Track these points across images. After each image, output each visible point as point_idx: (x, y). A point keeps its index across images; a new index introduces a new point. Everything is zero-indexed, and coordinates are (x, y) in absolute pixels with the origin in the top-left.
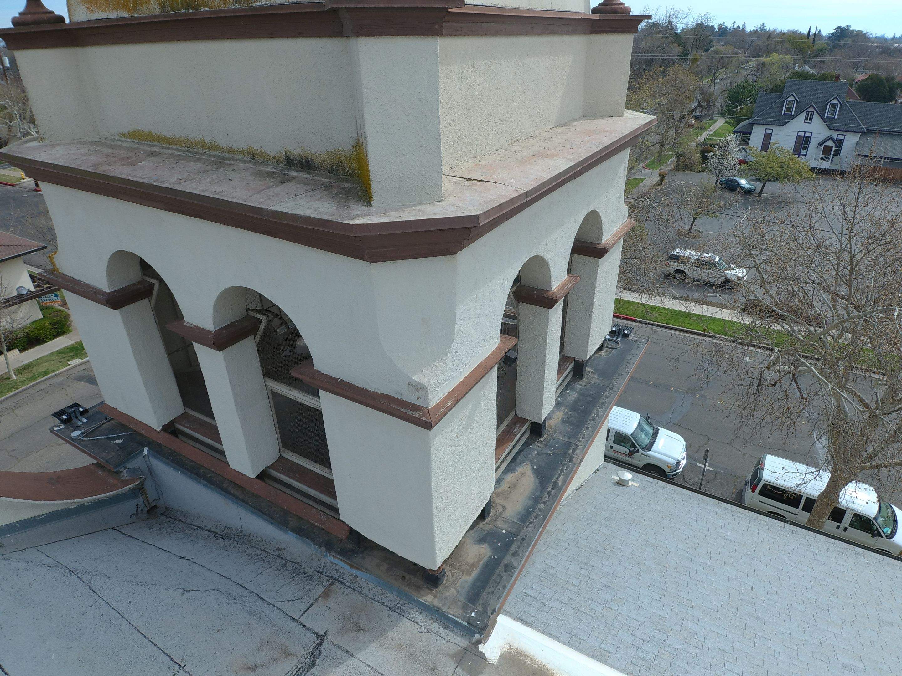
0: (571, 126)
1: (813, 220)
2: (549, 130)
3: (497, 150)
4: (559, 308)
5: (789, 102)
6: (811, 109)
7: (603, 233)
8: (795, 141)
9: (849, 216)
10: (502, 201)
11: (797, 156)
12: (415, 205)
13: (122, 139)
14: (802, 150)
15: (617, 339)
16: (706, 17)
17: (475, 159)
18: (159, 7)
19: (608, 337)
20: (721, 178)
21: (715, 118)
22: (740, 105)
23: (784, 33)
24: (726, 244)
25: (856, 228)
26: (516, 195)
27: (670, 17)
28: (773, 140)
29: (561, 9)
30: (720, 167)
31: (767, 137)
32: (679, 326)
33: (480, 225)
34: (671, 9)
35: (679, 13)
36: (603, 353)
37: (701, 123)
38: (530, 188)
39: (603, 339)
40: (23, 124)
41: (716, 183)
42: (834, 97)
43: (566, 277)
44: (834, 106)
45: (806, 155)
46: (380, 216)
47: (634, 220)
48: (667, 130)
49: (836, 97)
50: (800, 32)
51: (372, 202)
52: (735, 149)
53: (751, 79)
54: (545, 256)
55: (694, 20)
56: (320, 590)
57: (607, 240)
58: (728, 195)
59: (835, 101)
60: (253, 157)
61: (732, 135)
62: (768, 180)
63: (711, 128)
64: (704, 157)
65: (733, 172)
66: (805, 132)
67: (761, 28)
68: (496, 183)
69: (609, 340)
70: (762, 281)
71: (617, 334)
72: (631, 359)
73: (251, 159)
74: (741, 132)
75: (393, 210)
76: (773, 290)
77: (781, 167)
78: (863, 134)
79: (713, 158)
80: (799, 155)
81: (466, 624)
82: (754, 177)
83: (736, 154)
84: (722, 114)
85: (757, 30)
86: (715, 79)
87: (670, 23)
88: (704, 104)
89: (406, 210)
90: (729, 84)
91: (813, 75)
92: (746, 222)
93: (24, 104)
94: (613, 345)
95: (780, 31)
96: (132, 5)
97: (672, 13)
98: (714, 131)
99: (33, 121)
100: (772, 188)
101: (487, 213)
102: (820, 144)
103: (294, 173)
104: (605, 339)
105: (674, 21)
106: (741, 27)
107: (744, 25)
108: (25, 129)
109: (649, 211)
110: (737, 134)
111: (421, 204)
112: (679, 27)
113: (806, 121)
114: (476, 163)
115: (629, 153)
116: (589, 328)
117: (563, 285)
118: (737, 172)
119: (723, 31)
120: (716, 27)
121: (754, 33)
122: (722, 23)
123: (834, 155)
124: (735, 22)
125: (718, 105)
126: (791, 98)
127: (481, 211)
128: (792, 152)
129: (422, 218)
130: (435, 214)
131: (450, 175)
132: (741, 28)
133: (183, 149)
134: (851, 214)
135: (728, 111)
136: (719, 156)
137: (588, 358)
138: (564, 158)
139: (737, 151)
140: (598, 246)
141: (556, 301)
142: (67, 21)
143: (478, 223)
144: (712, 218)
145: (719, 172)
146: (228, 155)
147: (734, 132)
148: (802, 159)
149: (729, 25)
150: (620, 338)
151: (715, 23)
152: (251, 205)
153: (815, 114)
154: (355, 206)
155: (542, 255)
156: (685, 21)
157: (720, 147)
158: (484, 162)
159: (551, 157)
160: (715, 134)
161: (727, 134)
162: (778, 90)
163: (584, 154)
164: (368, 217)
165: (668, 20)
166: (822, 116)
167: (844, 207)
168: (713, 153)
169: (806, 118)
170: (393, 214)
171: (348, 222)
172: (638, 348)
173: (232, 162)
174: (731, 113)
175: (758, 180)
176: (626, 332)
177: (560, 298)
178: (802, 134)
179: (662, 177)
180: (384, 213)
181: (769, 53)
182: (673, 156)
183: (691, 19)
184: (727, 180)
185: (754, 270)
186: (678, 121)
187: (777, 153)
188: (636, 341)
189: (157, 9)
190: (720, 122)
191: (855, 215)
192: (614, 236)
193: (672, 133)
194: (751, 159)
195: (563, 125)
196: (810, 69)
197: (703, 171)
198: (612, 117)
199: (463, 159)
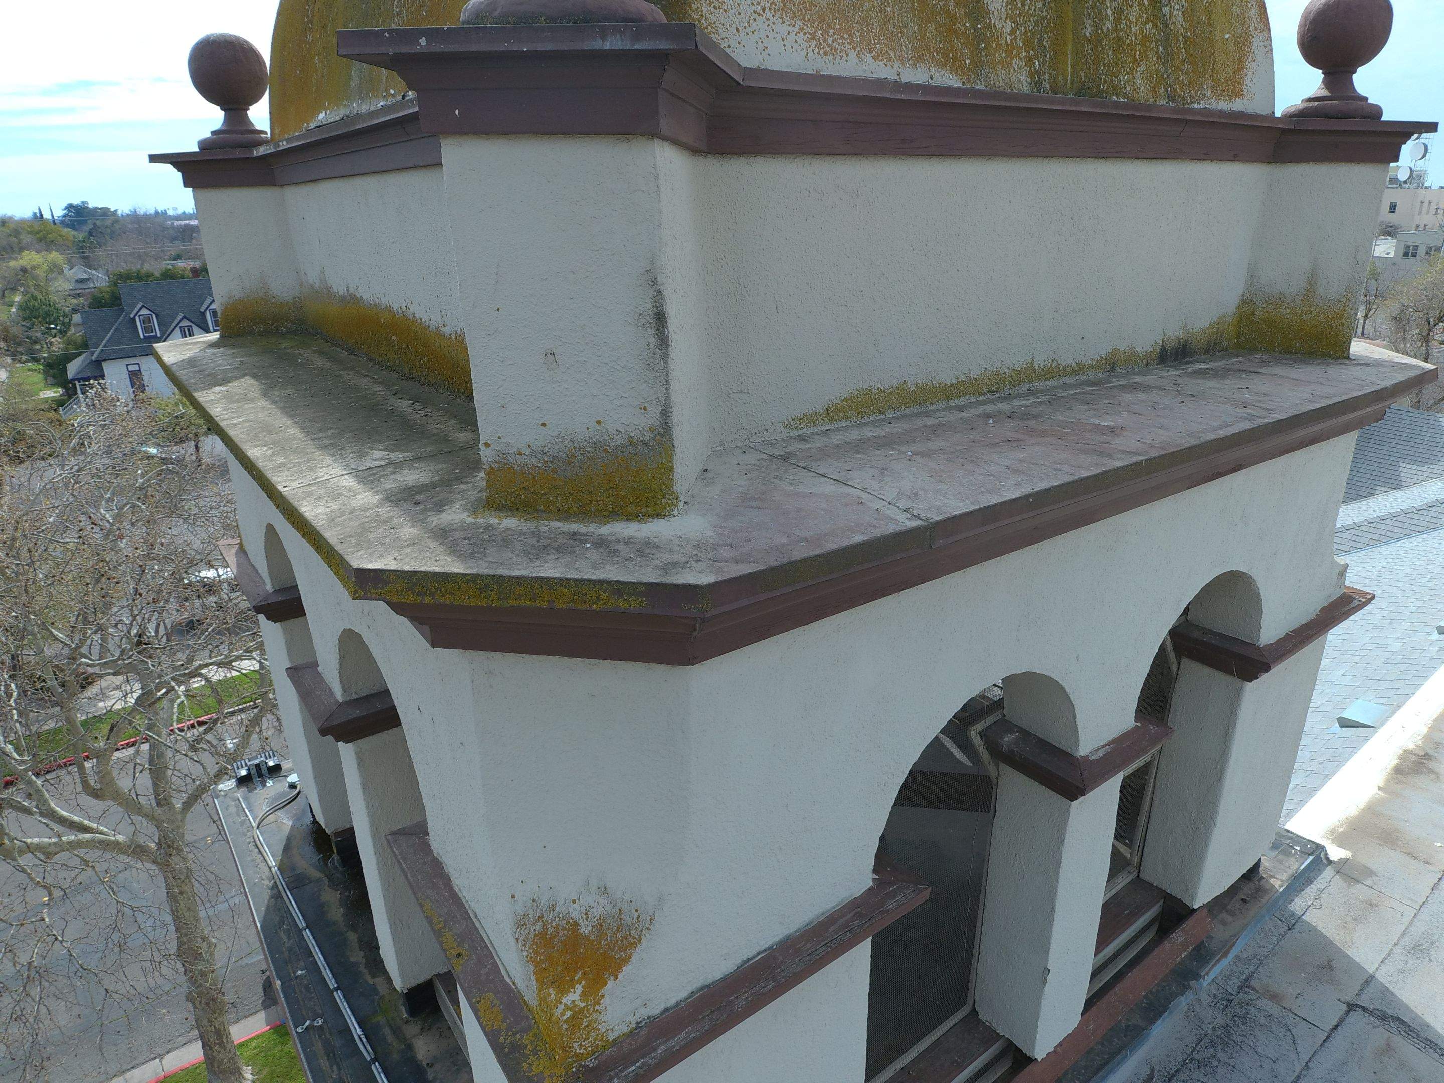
5: (143, 319)
6: (185, 324)
18: (1029, 80)
31: (135, 377)
56: (1265, 1004)
81: (1311, 858)
96: (967, 61)
126: (145, 312)
189: (1024, 82)
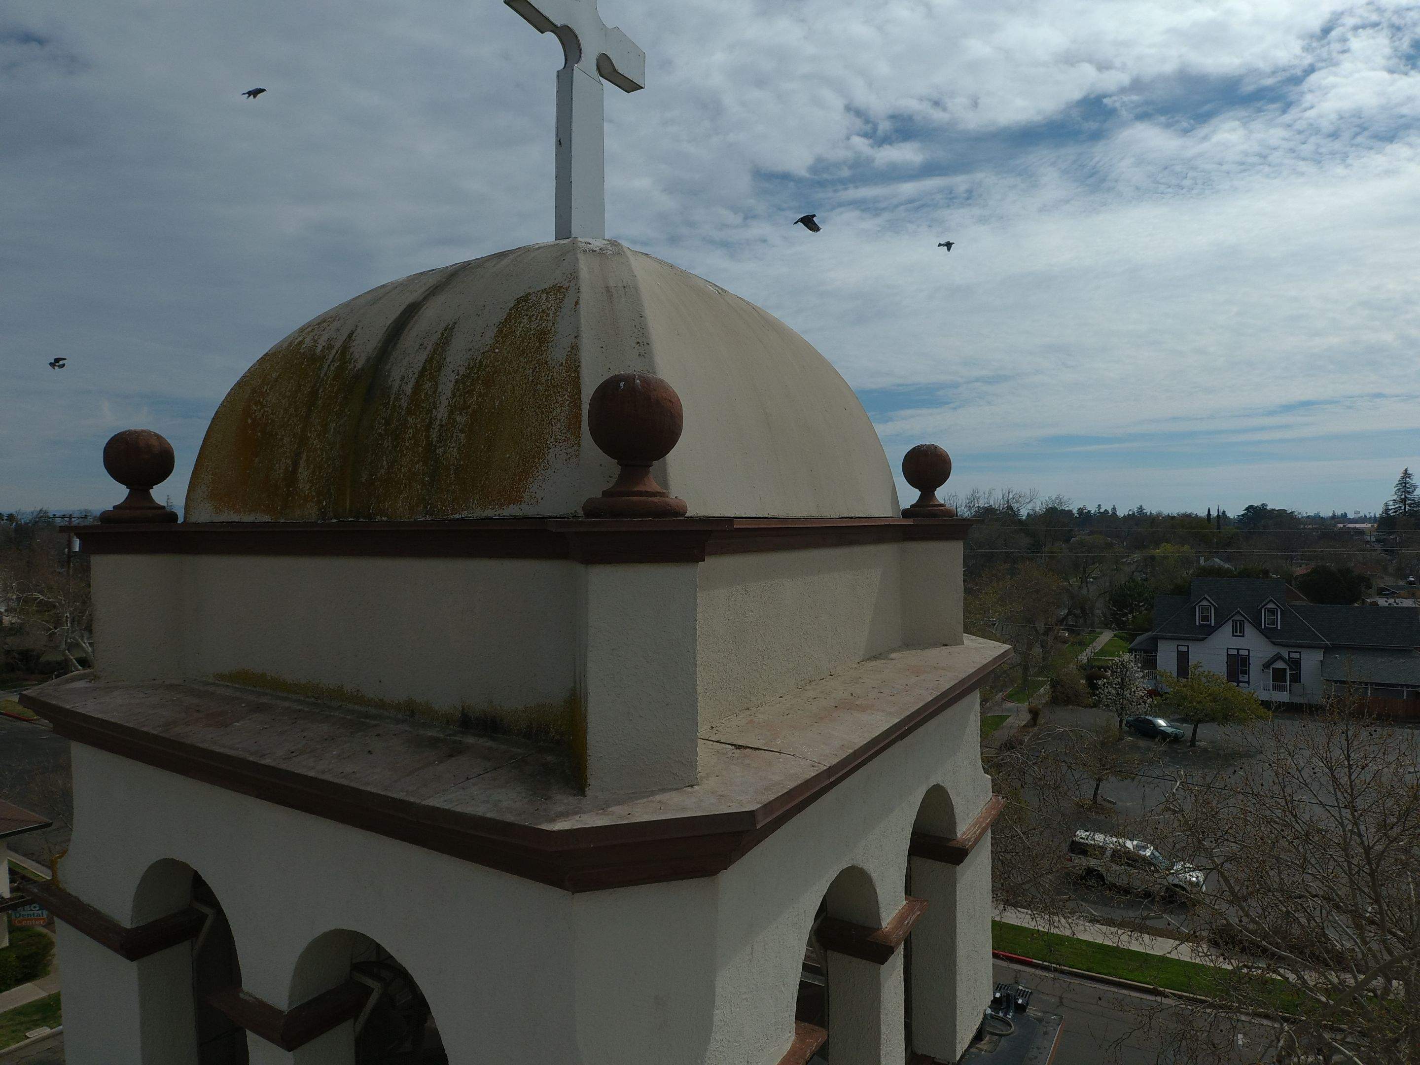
0: (888, 659)
1: (1288, 790)
2: (856, 666)
3: (781, 697)
4: (897, 961)
5: (1203, 608)
6: (1237, 618)
7: (957, 821)
8: (1227, 663)
9: (1342, 782)
10: (791, 785)
11: (1235, 684)
12: (653, 793)
13: (219, 682)
14: (1240, 676)
15: (1005, 1015)
16: (1058, 501)
17: (748, 712)
19: (989, 1011)
20: (1126, 718)
21: (1098, 630)
22: (1131, 612)
23: (1173, 518)
24: (1159, 831)
25: (1360, 803)
26: (813, 774)
27: (1008, 501)
28: (1192, 662)
29: (861, 515)
30: (1121, 700)
31: (1183, 658)
32: (1109, 974)
33: (758, 828)
34: (1009, 493)
35: (1020, 497)
36: (984, 1045)
37: (1079, 637)
38: (835, 761)
39: (981, 1016)
40: (73, 632)
41: (1120, 725)
42: (1268, 599)
43: (904, 903)
44: (1272, 612)
45: (1248, 683)
46: (597, 814)
47: (1003, 798)
48: (1030, 646)
49: (1271, 600)
50: (1196, 515)
51: (586, 789)
52: (1137, 675)
53: (1138, 577)
54: (865, 868)
55: (1042, 504)
57: (964, 833)
58: (1142, 743)
59: (1271, 606)
60: (412, 714)
61: (1128, 654)
62: (1199, 721)
63: (1095, 644)
64: (1093, 686)
65: (1142, 708)
66: (1238, 650)
67: (1138, 512)
68: (780, 753)
69: (992, 1016)
70: (1232, 892)
71: (1004, 1005)
72: (1036, 1058)
73: (408, 718)
74: (1141, 650)
75: (619, 803)
76: (1254, 906)
77: (1215, 700)
78: (1327, 650)
79: (1107, 687)
80: (1238, 682)
82: (1177, 716)
83: (1141, 684)
84: (1107, 625)
85: (1133, 514)
86: (1087, 578)
87: (1010, 508)
88: (1078, 612)
89: (638, 801)
90: (1108, 584)
91: (1228, 571)
92: (1182, 792)
93: (84, 603)
94: (1001, 1028)
95: (1167, 514)
97: (1011, 497)
98: (1100, 648)
99: (89, 629)
100: (1208, 733)
101: (768, 807)
102: (1267, 666)
103: (470, 740)
104: (985, 1016)
105: (1015, 506)
106: (1110, 511)
107: (1114, 509)
108: (74, 638)
109: (1024, 773)
110: (1136, 652)
111: (663, 790)
112: (1024, 513)
113: (1235, 634)
114: (749, 719)
115: (979, 696)
116: (955, 996)
117: (902, 917)
118: (1149, 709)
119: (1085, 517)
120: (1075, 511)
121: (1130, 518)
122: (1082, 507)
123: (1291, 681)
124: (1100, 505)
125: (1098, 612)
126: (1205, 603)
127: (758, 803)
128: (1226, 678)
129: (663, 817)
130: (684, 809)
131: (710, 739)
132: (1111, 513)
133: (307, 699)
134: (1344, 780)
135: (1115, 621)
136: (1115, 684)
137: (958, 1058)
138: (883, 711)
139: (1142, 678)
140: (951, 844)
141: (890, 951)
142: (180, 520)
143: (755, 825)
144: (1126, 781)
145: (1121, 708)
146: (373, 711)
147: (1130, 651)
148: (1244, 689)
149: (1093, 509)
150: (1011, 1014)
151: (1074, 507)
152: (395, 796)
153: (1246, 624)
154: (559, 797)
155: (861, 865)
156: (1029, 506)
157: (1115, 672)
158: (761, 716)
159: (863, 709)
160: (1102, 652)
161: (1121, 652)
162: (1183, 591)
163: (912, 703)
164: (577, 817)
165: (1006, 505)
166: (1257, 625)
167: (1330, 769)
168: (1105, 680)
169: (1235, 630)
170: (617, 809)
171: (545, 827)
172: (1045, 1033)
173: (379, 722)
174: (1121, 626)
175: (1184, 720)
176: (1020, 1001)
177: (898, 944)
178: (1235, 652)
179: (1035, 714)
180: (603, 807)
181: (1157, 544)
182: (1045, 683)
183: (1039, 504)
184: (1136, 720)
185: (1214, 875)
186: (1044, 634)
187: (1204, 680)
188: (1040, 1020)
190: (1106, 637)
191: (1351, 782)
192: (974, 825)
193: (1037, 650)
194: (1164, 688)
195: (875, 658)
196: (1222, 563)
197: (1095, 705)
198: (946, 645)
199: (730, 713)
